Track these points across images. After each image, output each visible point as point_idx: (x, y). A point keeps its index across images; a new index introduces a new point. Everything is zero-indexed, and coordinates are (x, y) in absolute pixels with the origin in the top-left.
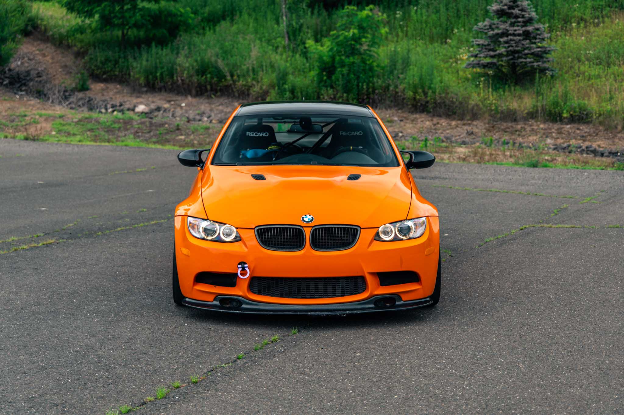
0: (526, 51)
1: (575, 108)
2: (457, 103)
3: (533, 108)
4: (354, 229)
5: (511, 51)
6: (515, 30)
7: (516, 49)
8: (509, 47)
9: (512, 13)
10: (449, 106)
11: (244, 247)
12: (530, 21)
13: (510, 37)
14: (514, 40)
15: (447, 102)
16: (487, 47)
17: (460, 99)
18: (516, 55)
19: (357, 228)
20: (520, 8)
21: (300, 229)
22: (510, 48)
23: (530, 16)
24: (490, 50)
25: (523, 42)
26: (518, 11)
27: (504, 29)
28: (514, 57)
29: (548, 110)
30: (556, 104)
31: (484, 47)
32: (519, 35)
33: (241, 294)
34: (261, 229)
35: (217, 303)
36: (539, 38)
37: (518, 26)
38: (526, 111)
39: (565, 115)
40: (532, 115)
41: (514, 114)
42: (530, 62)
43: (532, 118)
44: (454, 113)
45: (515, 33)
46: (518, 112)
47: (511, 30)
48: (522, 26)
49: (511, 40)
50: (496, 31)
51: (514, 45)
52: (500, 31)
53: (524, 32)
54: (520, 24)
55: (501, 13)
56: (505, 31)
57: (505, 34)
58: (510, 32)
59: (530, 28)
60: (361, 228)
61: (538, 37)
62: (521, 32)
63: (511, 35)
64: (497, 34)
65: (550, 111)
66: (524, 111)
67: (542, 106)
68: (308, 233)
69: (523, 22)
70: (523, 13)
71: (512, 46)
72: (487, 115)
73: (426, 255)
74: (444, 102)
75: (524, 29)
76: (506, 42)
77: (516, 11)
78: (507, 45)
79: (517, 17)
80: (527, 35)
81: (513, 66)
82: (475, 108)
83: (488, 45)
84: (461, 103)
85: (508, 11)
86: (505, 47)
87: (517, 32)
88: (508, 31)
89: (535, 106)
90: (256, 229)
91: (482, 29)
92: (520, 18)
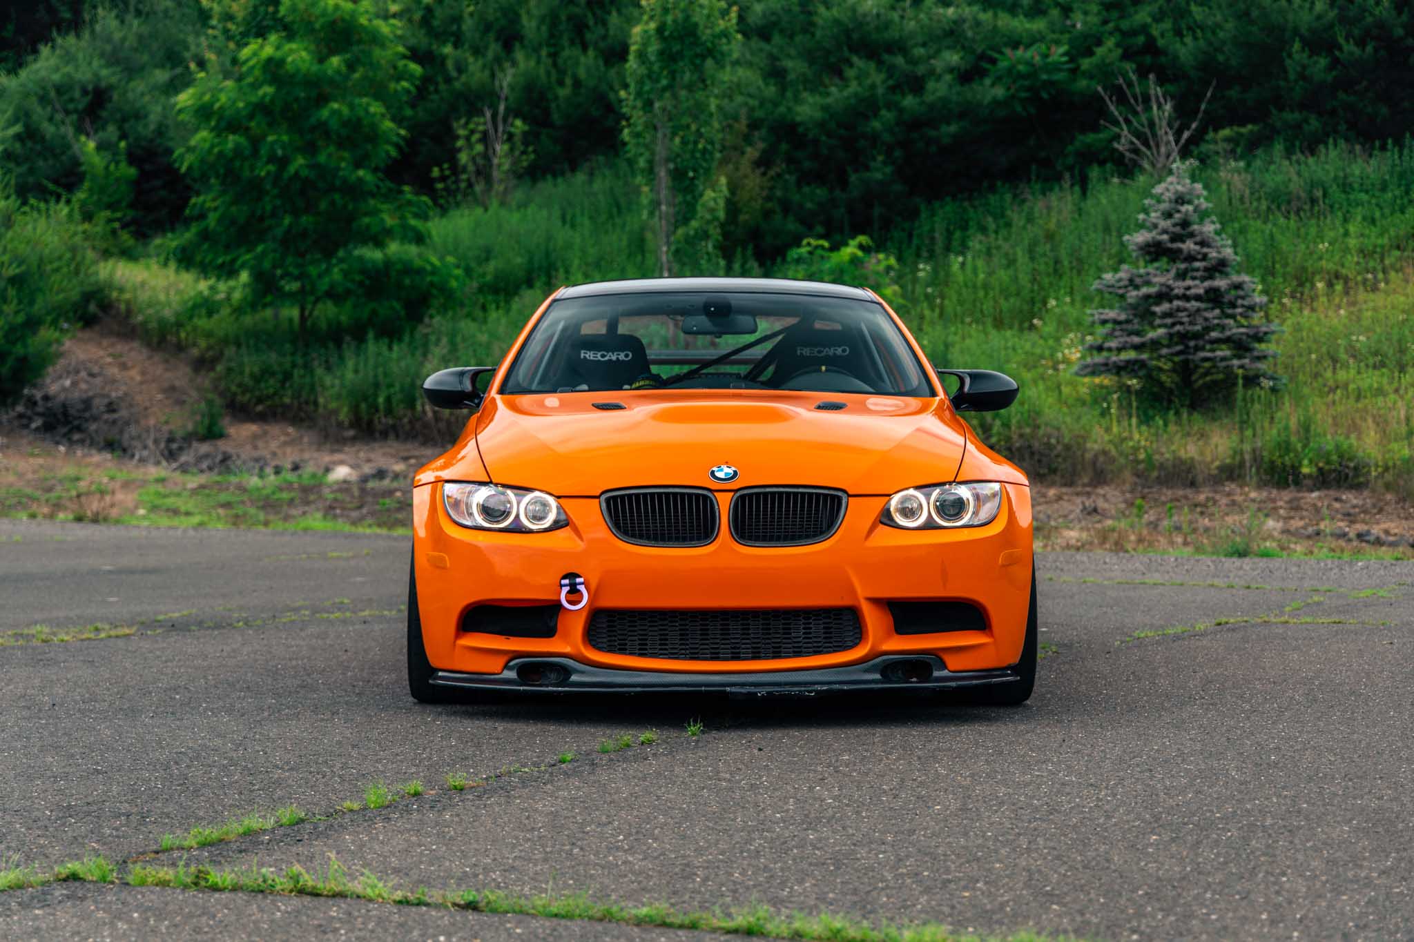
0: (1214, 334)
1: (1328, 454)
2: (1059, 448)
3: (1233, 458)
4: (833, 497)
5: (1178, 332)
6: (1189, 288)
7: (1190, 328)
8: (1174, 325)
9: (1180, 251)
10: (1041, 454)
12: (1220, 267)
13: (1176, 303)
14: (1185, 310)
15: (1036, 445)
16: (1124, 326)
17: (1066, 441)
18: (1192, 343)
19: (840, 494)
20: (1198, 239)
21: (705, 497)
22: (1178, 328)
23: (1220, 256)
24: (1130, 334)
25: (1206, 314)
26: (1192, 246)
27: (1162, 285)
28: (1187, 347)
29: (1266, 459)
30: (1285, 447)
31: (1117, 327)
32: (1198, 298)
33: (568, 650)
34: (615, 498)
35: (512, 675)
36: (1243, 306)
37: (1194, 278)
38: (1217, 463)
39: (1305, 470)
40: (1231, 473)
41: (1189, 471)
42: (1223, 359)
43: (1231, 478)
44: (1054, 471)
45: (1188, 293)
46: (1198, 466)
47: (1179, 287)
48: (1203, 279)
49: (1179, 310)
50: (1145, 290)
51: (1186, 320)
52: (1152, 290)
53: (1207, 291)
54: (1198, 274)
55: (1154, 251)
56: (1164, 289)
57: (1164, 295)
58: (1176, 291)
59: (1221, 283)
60: (849, 496)
61: (1240, 302)
62: (1201, 291)
63: (1178, 297)
64: (1147, 297)
65: (1272, 462)
66: (1213, 461)
67: (1254, 451)
68: (724, 504)
69: (1206, 269)
70: (1205, 250)
71: (1182, 323)
72: (1127, 474)
73: (1003, 566)
74: (1030, 447)
75: (1207, 284)
76: (1166, 315)
77: (1189, 246)
78: (1169, 321)
79: (1190, 258)
80: (1214, 297)
81: (1185, 370)
82: (1101, 459)
83: (1128, 321)
84: (1068, 447)
85: (1170, 245)
86: (1165, 326)
87: (1193, 291)
88: (1172, 289)
89: (1238, 452)
90: (603, 497)
91: (1113, 286)
92: (1197, 260)
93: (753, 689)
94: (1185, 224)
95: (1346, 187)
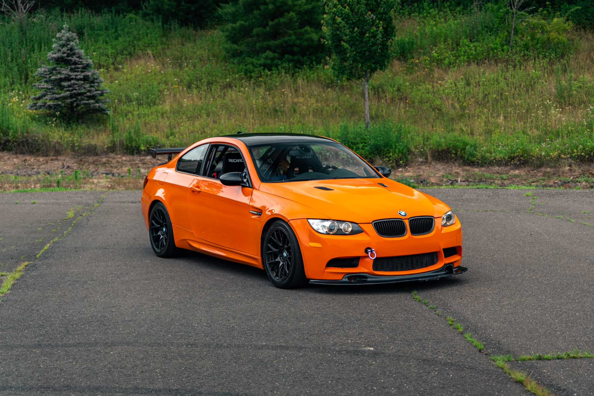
0: (88, 94)
1: (150, 141)
2: (40, 141)
3: (111, 144)
5: (75, 93)
6: (76, 76)
7: (79, 91)
8: (72, 90)
9: (71, 60)
10: (32, 144)
11: (367, 236)
12: (87, 67)
13: (72, 82)
14: (76, 84)
15: (30, 140)
16: (51, 91)
17: (42, 138)
18: (79, 98)
19: (432, 218)
20: (77, 56)
21: (401, 221)
22: (74, 91)
23: (87, 63)
24: (54, 94)
25: (84, 86)
26: (77, 59)
27: (66, 74)
28: (77, 99)
29: (125, 144)
30: (131, 140)
31: (49, 91)
32: (80, 79)
33: (366, 271)
34: (376, 223)
35: (347, 280)
36: (97, 83)
37: (78, 72)
38: (106, 146)
39: (143, 148)
40: (112, 149)
41: (95, 150)
42: (92, 103)
43: (113, 152)
44: (38, 150)
45: (77, 77)
46: (98, 147)
47: (73, 75)
48: (82, 72)
49: (74, 84)
50: (59, 76)
51: (77, 88)
52: (63, 76)
53: (84, 76)
54: (80, 70)
55: (59, 61)
56: (67, 76)
57: (68, 79)
58: (72, 77)
59: (87, 73)
60: (435, 218)
61: (96, 81)
62: (82, 77)
63: (72, 79)
64: (60, 79)
65: (127, 145)
66: (104, 146)
67: (120, 140)
68: (407, 223)
69: (82, 68)
70: (80, 60)
71: (76, 90)
72: (69, 151)
74: (27, 140)
75: (83, 74)
76: (69, 86)
77: (75, 58)
78: (71, 89)
79: (75, 63)
80: (86, 79)
82: (57, 145)
83: (52, 89)
84: (43, 141)
85: (66, 58)
86: (69, 91)
87: (79, 77)
88: (70, 76)
89: (113, 142)
90: (373, 223)
91: (43, 74)
92: (79, 64)
93: (424, 279)
94: (71, 49)
95: (92, 28)
